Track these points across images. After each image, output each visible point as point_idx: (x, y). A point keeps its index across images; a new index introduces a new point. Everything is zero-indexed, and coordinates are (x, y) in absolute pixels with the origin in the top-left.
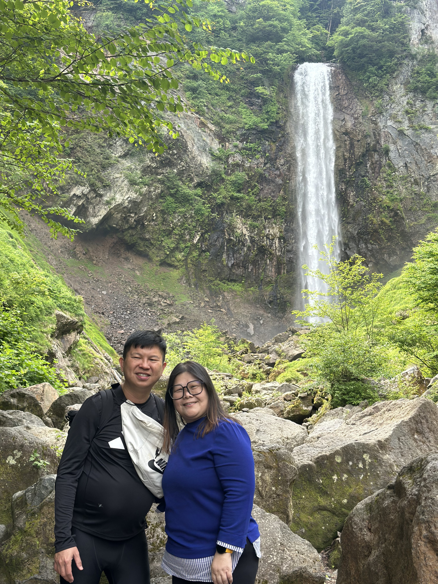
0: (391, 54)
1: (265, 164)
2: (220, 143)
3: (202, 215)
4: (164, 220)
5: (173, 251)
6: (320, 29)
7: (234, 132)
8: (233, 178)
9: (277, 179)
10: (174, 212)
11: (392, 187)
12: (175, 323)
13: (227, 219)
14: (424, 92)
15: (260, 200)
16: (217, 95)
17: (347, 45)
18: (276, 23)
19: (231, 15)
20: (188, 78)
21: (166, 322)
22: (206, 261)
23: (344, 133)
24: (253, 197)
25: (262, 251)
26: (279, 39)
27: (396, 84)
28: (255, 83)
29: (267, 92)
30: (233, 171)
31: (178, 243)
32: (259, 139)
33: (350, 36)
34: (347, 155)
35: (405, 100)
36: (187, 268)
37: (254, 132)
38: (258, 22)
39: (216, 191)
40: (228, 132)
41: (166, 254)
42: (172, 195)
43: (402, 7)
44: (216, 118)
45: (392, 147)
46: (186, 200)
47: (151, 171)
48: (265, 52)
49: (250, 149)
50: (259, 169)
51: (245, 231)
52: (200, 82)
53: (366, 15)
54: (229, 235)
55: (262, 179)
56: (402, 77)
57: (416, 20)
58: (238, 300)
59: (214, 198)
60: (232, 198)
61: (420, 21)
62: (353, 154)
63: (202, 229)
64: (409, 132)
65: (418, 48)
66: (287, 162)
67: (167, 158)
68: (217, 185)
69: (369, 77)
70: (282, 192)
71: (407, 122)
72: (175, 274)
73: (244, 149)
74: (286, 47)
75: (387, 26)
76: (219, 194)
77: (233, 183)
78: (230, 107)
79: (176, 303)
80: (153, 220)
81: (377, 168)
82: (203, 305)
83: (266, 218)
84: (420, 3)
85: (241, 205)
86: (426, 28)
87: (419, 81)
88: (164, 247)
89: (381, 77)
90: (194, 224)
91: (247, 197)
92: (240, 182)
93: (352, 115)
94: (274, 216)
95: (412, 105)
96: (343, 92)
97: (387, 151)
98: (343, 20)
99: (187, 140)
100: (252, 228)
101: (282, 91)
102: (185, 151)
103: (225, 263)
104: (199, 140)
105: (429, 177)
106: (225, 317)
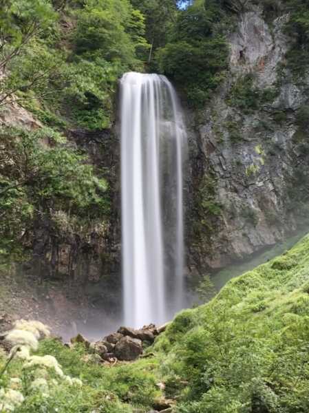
14: (242, 108)
25: (87, 249)
27: (217, 98)
45: (214, 156)
51: (70, 229)
56: (222, 93)
57: (235, 42)
61: (239, 43)
63: (27, 225)
65: (237, 68)
71: (227, 133)
83: (91, 217)
84: (239, 27)
86: (245, 50)
95: (231, 119)
97: (209, 160)
100: (77, 226)
105: (248, 186)
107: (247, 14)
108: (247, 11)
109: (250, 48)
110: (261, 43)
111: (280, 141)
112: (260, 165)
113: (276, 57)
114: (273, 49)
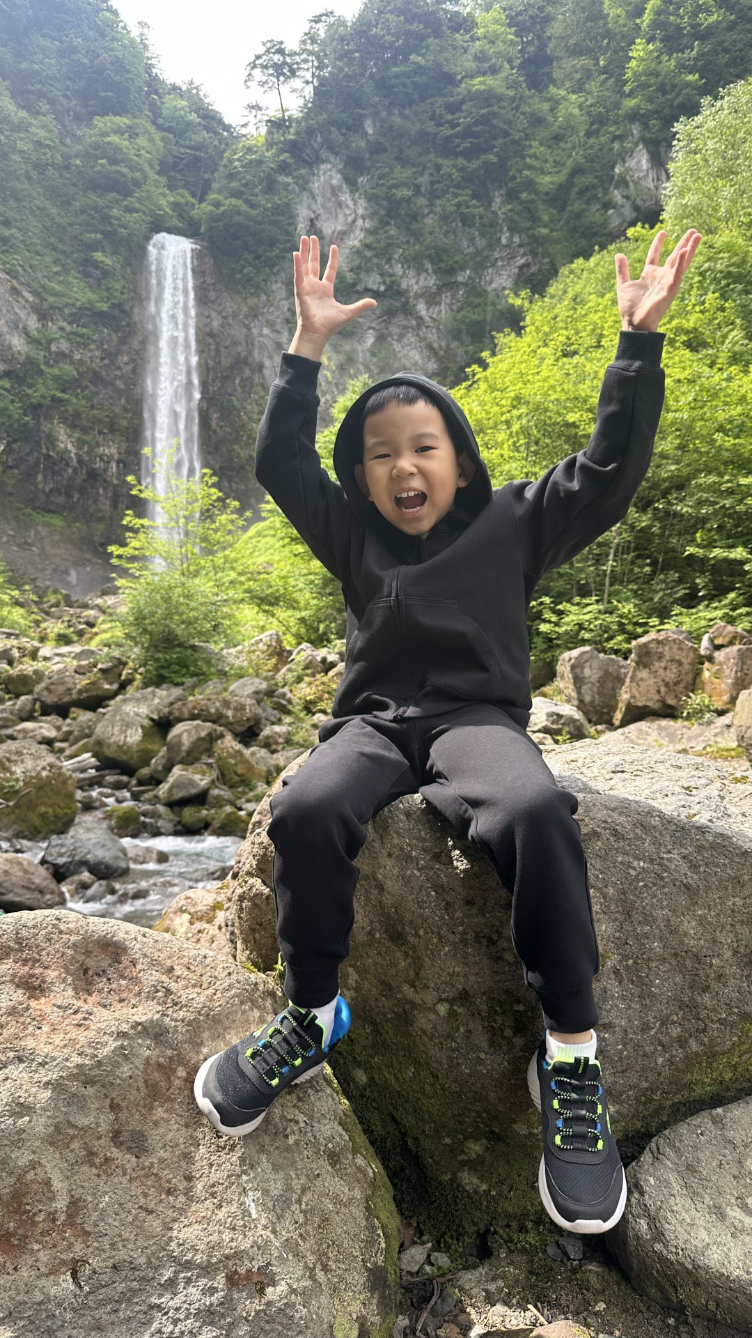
0: (273, 243)
1: (102, 359)
2: (39, 321)
3: (10, 416)
6: (185, 197)
7: (60, 309)
8: (56, 371)
9: (118, 382)
13: (46, 427)
15: (92, 407)
16: (39, 255)
17: (218, 220)
18: (125, 170)
19: (63, 148)
22: (13, 481)
23: (208, 335)
24: (83, 402)
25: (93, 475)
26: (128, 193)
27: (276, 282)
28: (92, 246)
29: (108, 261)
30: (56, 362)
32: (95, 324)
33: (222, 209)
34: (211, 363)
35: (285, 305)
37: (88, 313)
38: (101, 165)
39: (31, 386)
40: (51, 308)
43: (289, 184)
44: (35, 285)
45: (267, 363)
48: (108, 207)
49: (82, 336)
50: (94, 365)
51: (70, 446)
52: (13, 231)
53: (245, 185)
54: (48, 449)
55: (97, 378)
56: (283, 275)
57: (305, 204)
58: (57, 538)
59: (28, 396)
60: (54, 398)
61: (309, 208)
62: (219, 363)
63: (9, 436)
66: (132, 360)
69: (243, 267)
70: (123, 401)
73: (73, 333)
74: (137, 205)
75: (269, 205)
76: (36, 391)
77: (56, 379)
78: (56, 273)
81: (248, 386)
83: (100, 432)
84: (311, 184)
85: (66, 411)
86: (317, 218)
89: (259, 269)
91: (75, 401)
92: (65, 377)
93: (220, 313)
94: (112, 431)
96: (209, 280)
97: (261, 367)
98: (215, 186)
100: (80, 444)
101: (130, 265)
103: (40, 486)
104: (8, 311)
106: (37, 559)
107: (323, 167)
108: (324, 161)
109: (324, 216)
110: (339, 211)
111: (354, 351)
112: (327, 382)
113: (358, 232)
114: (354, 221)
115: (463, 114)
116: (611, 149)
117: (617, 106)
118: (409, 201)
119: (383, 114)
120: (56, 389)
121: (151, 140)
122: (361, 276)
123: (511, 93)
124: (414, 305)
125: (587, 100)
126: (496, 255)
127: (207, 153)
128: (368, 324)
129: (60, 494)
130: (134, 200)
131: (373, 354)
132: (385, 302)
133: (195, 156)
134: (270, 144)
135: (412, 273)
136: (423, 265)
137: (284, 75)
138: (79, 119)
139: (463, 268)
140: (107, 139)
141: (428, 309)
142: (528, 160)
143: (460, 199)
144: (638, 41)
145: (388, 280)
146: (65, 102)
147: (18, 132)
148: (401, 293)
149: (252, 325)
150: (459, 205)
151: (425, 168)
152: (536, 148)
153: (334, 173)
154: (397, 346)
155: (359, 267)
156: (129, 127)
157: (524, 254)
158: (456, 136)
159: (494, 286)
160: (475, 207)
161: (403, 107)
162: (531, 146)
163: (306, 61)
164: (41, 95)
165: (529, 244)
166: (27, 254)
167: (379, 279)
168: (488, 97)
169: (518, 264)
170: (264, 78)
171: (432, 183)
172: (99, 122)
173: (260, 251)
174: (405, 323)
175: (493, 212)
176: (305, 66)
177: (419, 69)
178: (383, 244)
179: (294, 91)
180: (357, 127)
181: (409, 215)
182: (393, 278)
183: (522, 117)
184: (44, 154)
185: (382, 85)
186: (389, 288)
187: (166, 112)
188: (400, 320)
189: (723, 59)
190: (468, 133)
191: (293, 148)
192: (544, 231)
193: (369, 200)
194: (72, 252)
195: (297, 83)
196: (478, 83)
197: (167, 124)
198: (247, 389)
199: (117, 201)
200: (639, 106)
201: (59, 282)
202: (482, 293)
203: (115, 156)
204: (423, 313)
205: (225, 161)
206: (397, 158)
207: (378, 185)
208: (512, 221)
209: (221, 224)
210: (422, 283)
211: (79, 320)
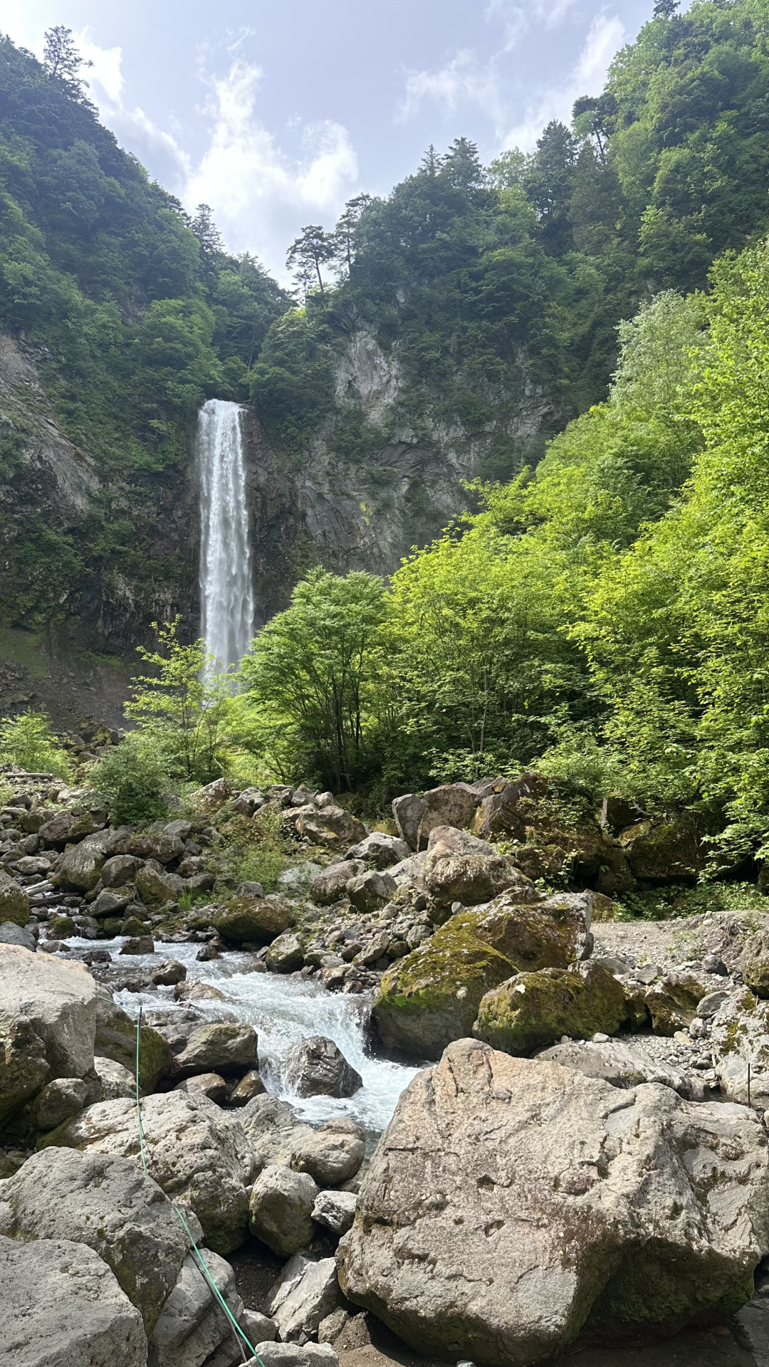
1: (158, 514)
2: (100, 482)
3: (73, 569)
4: (21, 571)
5: (30, 611)
6: (235, 362)
7: (120, 471)
8: (116, 527)
9: (173, 534)
10: (34, 562)
11: (306, 557)
12: (22, 702)
13: (106, 577)
14: (347, 454)
15: (149, 557)
16: (101, 423)
17: (264, 386)
18: (179, 346)
19: (125, 328)
20: (64, 397)
21: (9, 700)
22: (75, 627)
23: (255, 489)
24: (140, 553)
25: (150, 619)
26: (182, 366)
27: (318, 439)
28: (150, 414)
29: (164, 428)
30: (116, 518)
31: (38, 602)
32: (152, 483)
33: (267, 376)
34: (258, 514)
35: (326, 459)
36: (48, 634)
37: (146, 474)
38: (157, 343)
39: (92, 541)
40: (112, 470)
41: (20, 614)
42: (32, 540)
43: (328, 351)
44: (97, 451)
45: (310, 512)
46: (51, 548)
47: (5, 507)
48: (163, 380)
49: (140, 494)
50: (151, 520)
51: (128, 594)
52: (79, 404)
53: (287, 355)
54: (108, 596)
55: (153, 531)
56: (324, 433)
57: (343, 368)
58: (114, 677)
59: (90, 550)
60: (113, 551)
61: (347, 371)
62: (266, 514)
63: (71, 586)
64: (329, 497)
65: (344, 402)
66: (186, 514)
67: (28, 494)
68: (94, 533)
69: (287, 428)
70: (177, 551)
71: (327, 485)
72: (32, 639)
73: (132, 492)
74: (190, 377)
75: (310, 372)
76: (97, 545)
77: (116, 533)
78: (116, 439)
79: (29, 677)
80: (5, 570)
81: (292, 533)
82: (65, 680)
83: (156, 580)
84: (348, 350)
85: (126, 562)
86: (354, 380)
87: (342, 440)
88: (18, 604)
89: (301, 429)
90: (61, 579)
91: (133, 552)
92: (124, 532)
93: (266, 469)
94: (167, 578)
95: (334, 467)
96: (256, 440)
97: (304, 515)
98: (261, 355)
99: (57, 473)
100: (138, 591)
101: (184, 429)
102: (54, 487)
103: (100, 631)
104: (72, 475)
105: (349, 550)
106: (95, 697)
107: (359, 334)
108: (360, 329)
109: (361, 378)
110: (374, 373)
111: (390, 498)
112: (365, 526)
113: (392, 391)
114: (388, 382)
115: (486, 282)
116: (628, 303)
117: (632, 264)
118: (437, 360)
119: (414, 284)
120: (116, 543)
121: (204, 317)
122: (395, 431)
123: (531, 260)
124: (445, 455)
125: (604, 261)
126: (521, 405)
127: (257, 322)
128: (403, 473)
129: (118, 636)
130: (186, 372)
131: (408, 500)
132: (418, 453)
133: (247, 325)
134: (311, 316)
135: (442, 425)
136: (453, 418)
137: (322, 255)
138: (139, 302)
139: (489, 419)
140: (163, 320)
141: (458, 458)
142: (547, 319)
143: (485, 357)
144: (648, 207)
145: (420, 433)
146: (127, 288)
147: (85, 317)
148: (431, 444)
149: (296, 478)
150: (484, 363)
151: (452, 331)
152: (555, 307)
153: (369, 339)
154: (430, 492)
155: (393, 423)
156: (185, 307)
157: (548, 404)
158: (480, 301)
159: (519, 433)
160: (499, 364)
161: (432, 277)
162: (550, 306)
163: (342, 242)
164: (106, 284)
165: (551, 394)
166: (90, 423)
167: (412, 432)
168: (509, 266)
169: (541, 413)
170: (304, 260)
171: (460, 344)
172: (157, 305)
173: (302, 413)
174: (437, 470)
175: (517, 367)
176: (342, 247)
177: (445, 245)
178: (415, 401)
179: (332, 268)
180: (389, 298)
181: (438, 374)
182: (425, 432)
183: (540, 281)
184: (108, 335)
185: (412, 260)
186: (421, 440)
187: (221, 287)
188: (432, 469)
189: (730, 218)
190: (490, 298)
191: (332, 319)
192: (565, 382)
193: (402, 362)
194: (131, 420)
195: (334, 262)
196: (498, 255)
197: (221, 298)
198: (291, 535)
199: (172, 374)
200: (652, 264)
201: (121, 447)
202: (508, 441)
203: (170, 334)
204: (454, 461)
205: (270, 334)
206: (427, 323)
207: (409, 349)
208: (534, 374)
209: (266, 390)
210: (451, 435)
211: (137, 480)
